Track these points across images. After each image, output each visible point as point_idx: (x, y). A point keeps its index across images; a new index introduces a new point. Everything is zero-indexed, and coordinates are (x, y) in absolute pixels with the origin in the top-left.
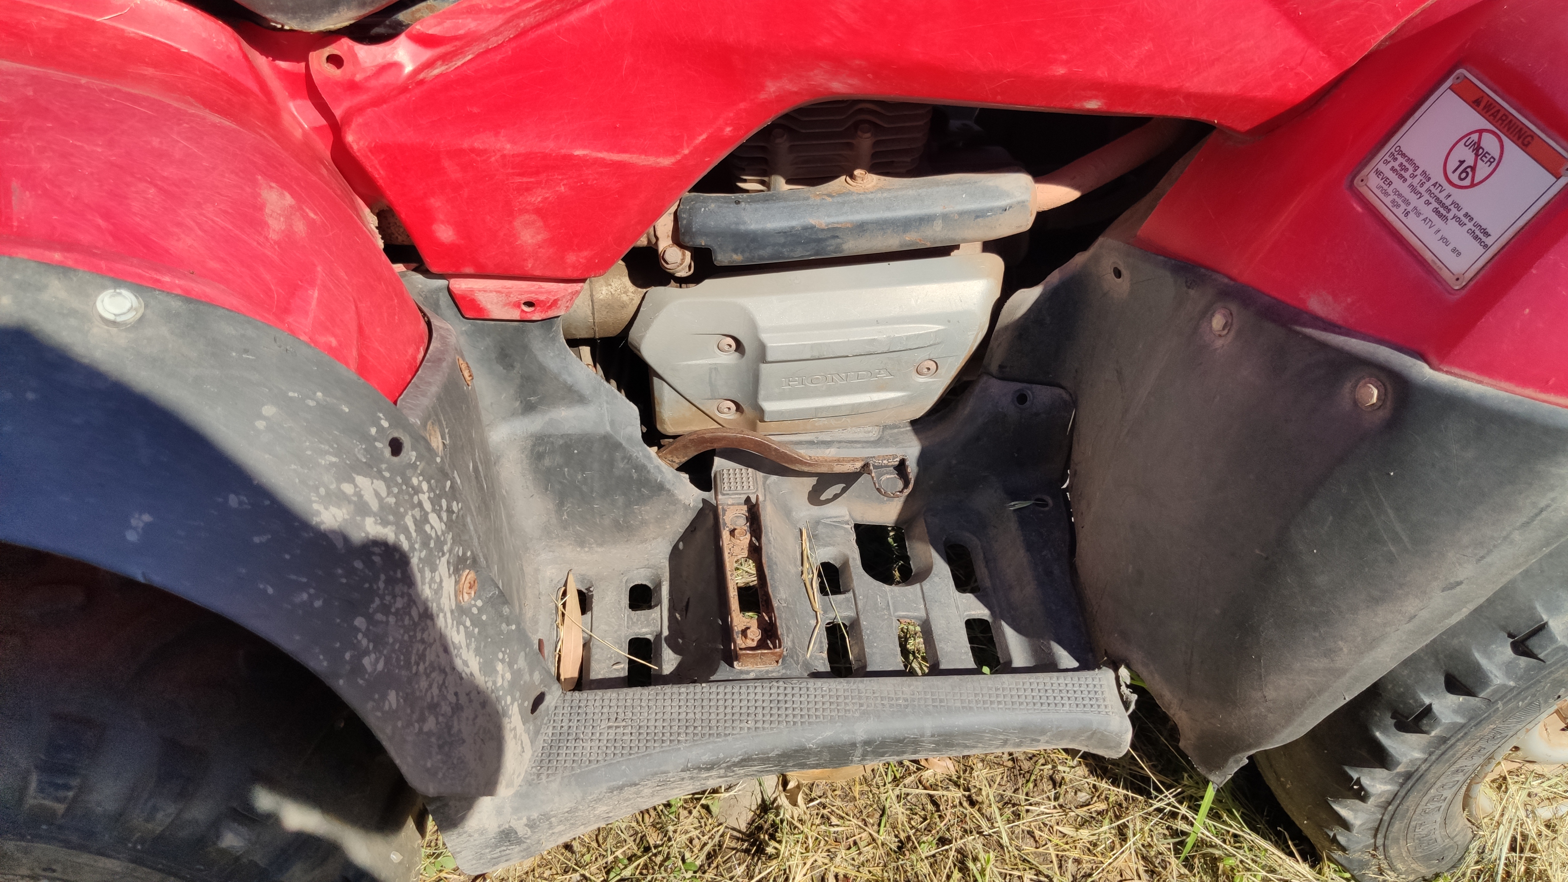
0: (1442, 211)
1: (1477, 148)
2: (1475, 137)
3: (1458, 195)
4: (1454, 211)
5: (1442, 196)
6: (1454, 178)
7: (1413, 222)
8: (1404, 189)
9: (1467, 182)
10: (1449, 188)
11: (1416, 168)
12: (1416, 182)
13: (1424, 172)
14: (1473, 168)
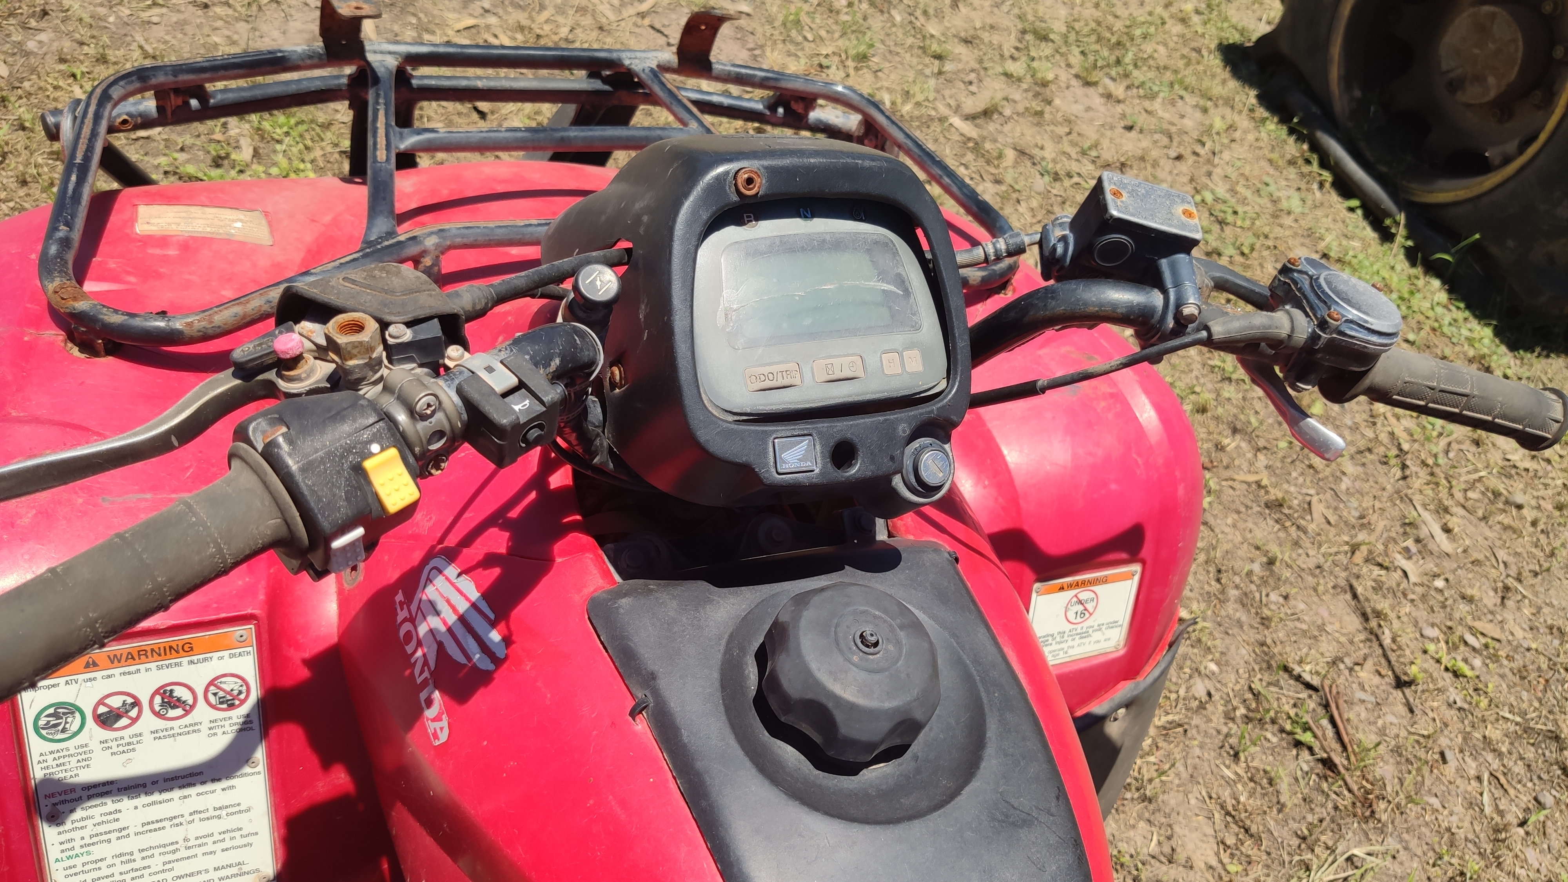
0: (1084, 635)
1: (1080, 602)
2: (1075, 599)
3: (1085, 625)
4: (1091, 630)
5: (1079, 631)
6: (1079, 620)
7: (1071, 652)
8: (1055, 647)
9: (1087, 615)
10: (1079, 626)
11: (1052, 635)
12: (1058, 639)
13: (1059, 633)
14: (1086, 609)
